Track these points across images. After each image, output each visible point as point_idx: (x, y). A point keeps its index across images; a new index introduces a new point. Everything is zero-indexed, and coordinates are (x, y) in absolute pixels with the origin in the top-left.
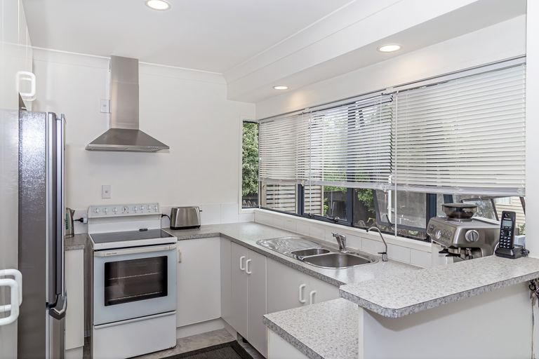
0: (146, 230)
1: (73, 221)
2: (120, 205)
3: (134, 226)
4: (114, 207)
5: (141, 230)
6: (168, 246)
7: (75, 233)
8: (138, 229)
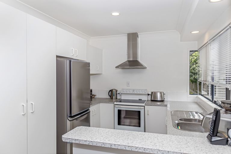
0: (141, 100)
1: (116, 94)
2: (132, 89)
3: (137, 98)
4: (130, 90)
5: (139, 100)
6: (139, 107)
7: (118, 98)
8: (138, 99)
